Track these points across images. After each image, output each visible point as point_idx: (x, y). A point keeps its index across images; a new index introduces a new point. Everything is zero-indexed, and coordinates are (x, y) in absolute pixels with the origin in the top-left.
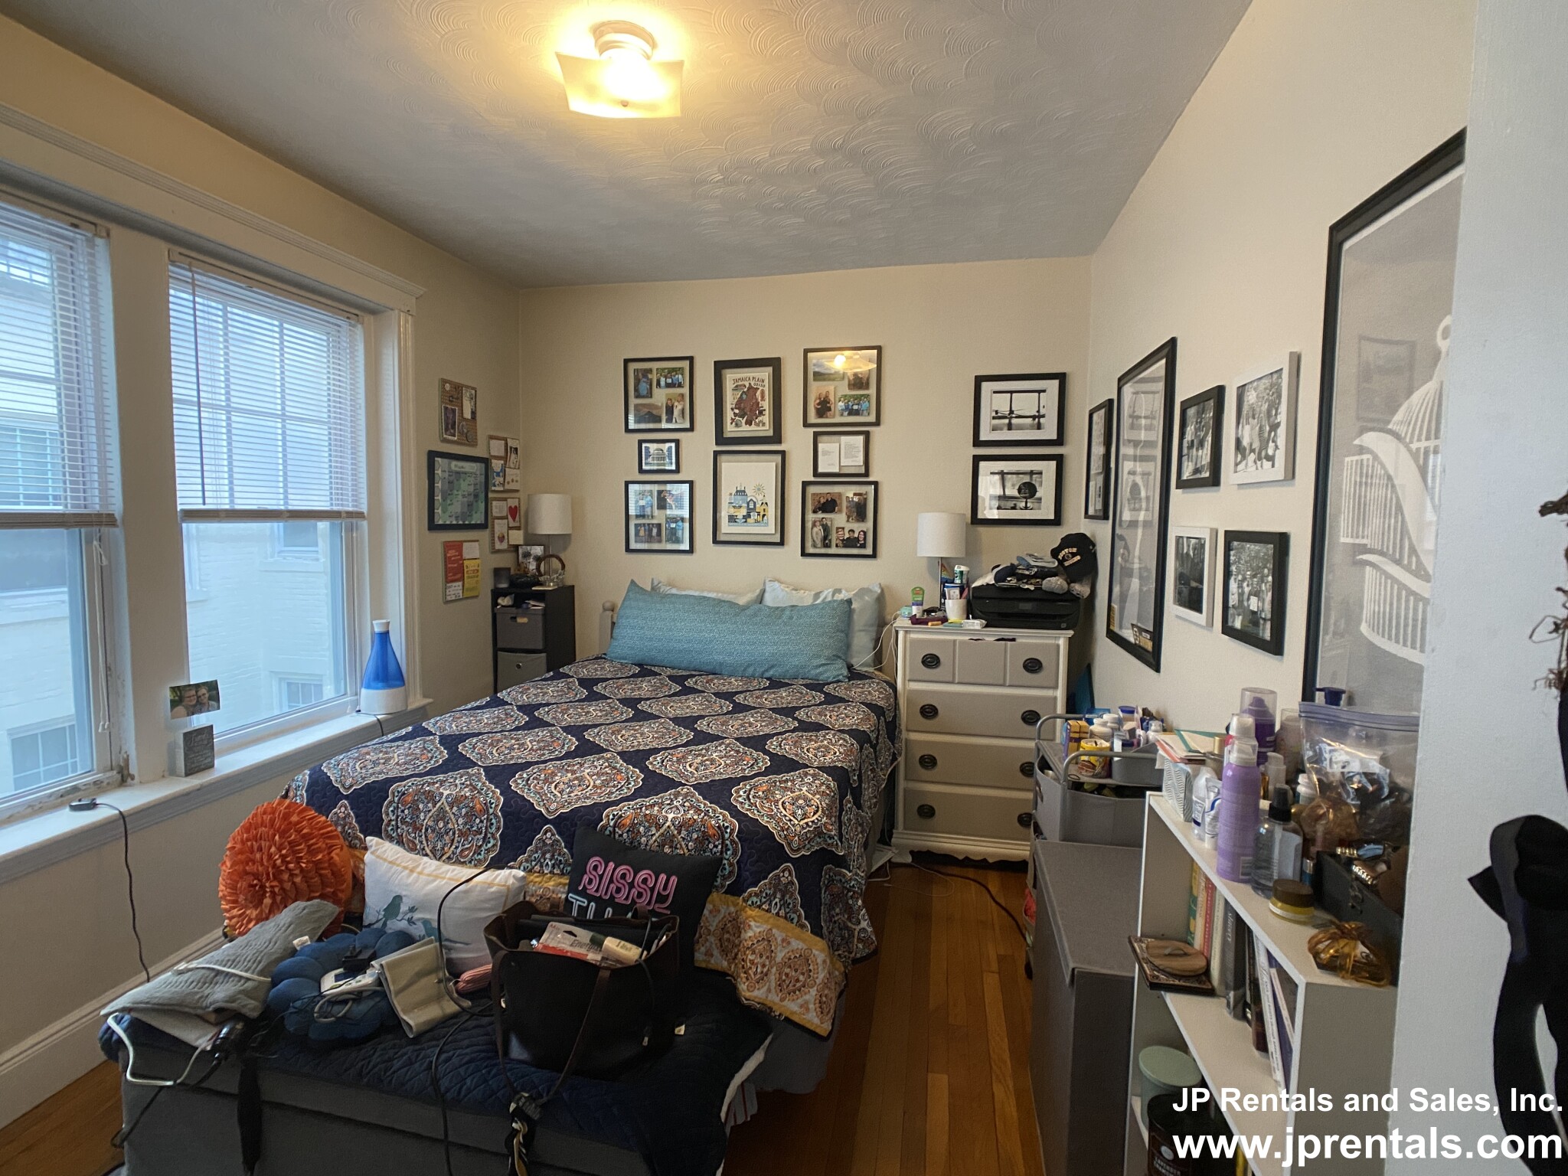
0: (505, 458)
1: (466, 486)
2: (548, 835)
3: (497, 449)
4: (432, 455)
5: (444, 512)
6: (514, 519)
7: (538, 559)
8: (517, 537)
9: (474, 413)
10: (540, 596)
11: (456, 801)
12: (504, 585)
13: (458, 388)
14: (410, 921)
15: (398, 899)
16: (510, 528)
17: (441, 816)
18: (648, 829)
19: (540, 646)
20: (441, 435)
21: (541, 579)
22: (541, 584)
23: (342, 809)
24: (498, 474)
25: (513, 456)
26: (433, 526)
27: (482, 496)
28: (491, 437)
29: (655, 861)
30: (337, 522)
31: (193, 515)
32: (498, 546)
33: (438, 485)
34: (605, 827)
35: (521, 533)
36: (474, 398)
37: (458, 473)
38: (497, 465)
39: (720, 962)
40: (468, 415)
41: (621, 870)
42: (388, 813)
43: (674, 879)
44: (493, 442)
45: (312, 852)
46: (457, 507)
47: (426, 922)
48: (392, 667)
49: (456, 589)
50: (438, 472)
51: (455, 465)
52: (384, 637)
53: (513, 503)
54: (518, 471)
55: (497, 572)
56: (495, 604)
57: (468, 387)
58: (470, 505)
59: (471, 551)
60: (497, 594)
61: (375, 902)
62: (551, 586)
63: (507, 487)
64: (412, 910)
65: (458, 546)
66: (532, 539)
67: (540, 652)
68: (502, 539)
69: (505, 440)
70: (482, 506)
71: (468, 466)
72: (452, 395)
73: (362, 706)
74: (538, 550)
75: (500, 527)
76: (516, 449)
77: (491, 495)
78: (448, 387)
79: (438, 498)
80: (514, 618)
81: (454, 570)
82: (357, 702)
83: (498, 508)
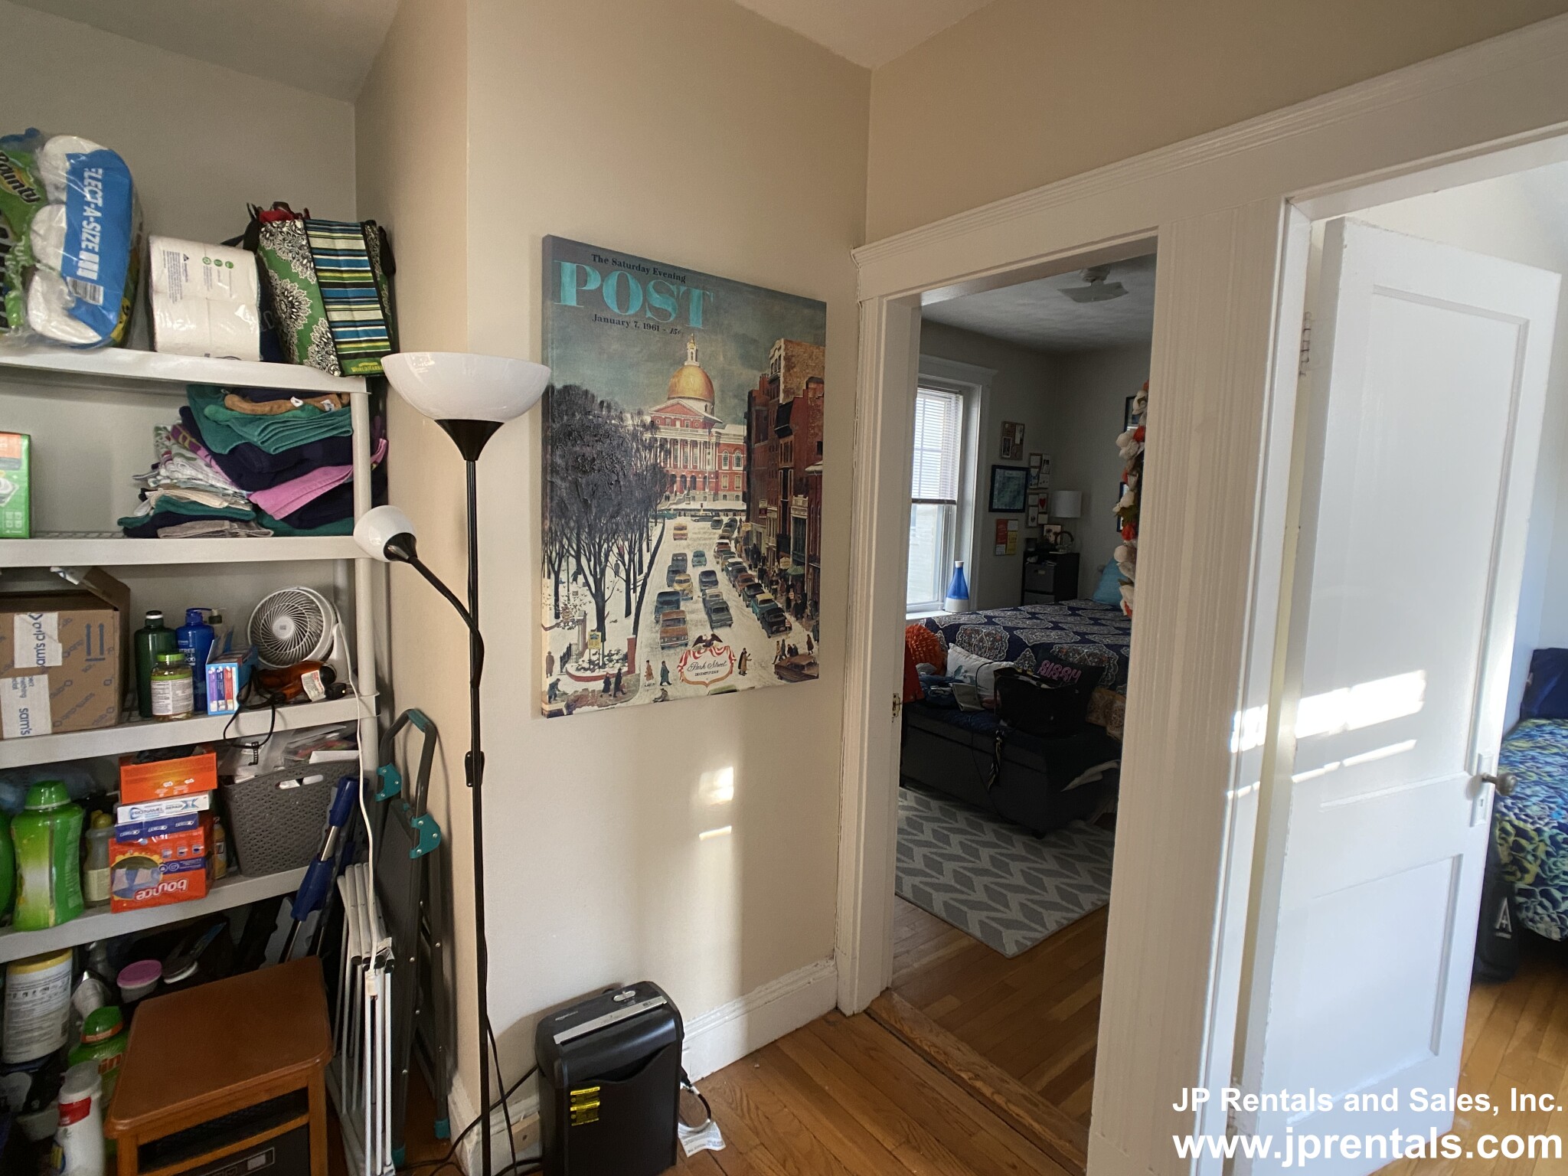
0: (1040, 467)
1: (1013, 486)
2: (1028, 652)
3: (1036, 460)
4: (994, 468)
5: (999, 500)
6: (1043, 507)
7: (1056, 534)
8: (1043, 519)
9: (1022, 440)
10: (1054, 558)
11: (988, 634)
12: (1031, 550)
13: (1013, 425)
14: (965, 677)
15: (961, 667)
16: (1039, 513)
17: (981, 640)
18: (1074, 655)
19: (1051, 591)
20: (1001, 455)
21: (1057, 547)
22: (1056, 550)
23: (940, 634)
24: (1034, 478)
25: (1045, 466)
26: (991, 510)
27: (1023, 492)
28: (1031, 454)
29: (1072, 666)
30: (942, 505)
31: (916, 501)
32: (1030, 524)
33: (997, 485)
34: (1054, 652)
35: (1046, 516)
36: (1023, 431)
37: (1009, 478)
38: (1034, 472)
39: (1101, 722)
40: (1018, 441)
41: (1057, 666)
42: (958, 637)
43: (1080, 672)
44: (1033, 457)
45: (927, 646)
46: (1007, 499)
47: (971, 677)
48: (963, 590)
49: (1001, 548)
50: (997, 477)
51: (1008, 473)
52: (961, 569)
53: (1042, 496)
54: (1048, 476)
55: (1028, 540)
56: (1025, 560)
57: (1019, 424)
58: (1015, 497)
59: (1013, 526)
60: (1027, 555)
61: (951, 669)
62: (1061, 552)
63: (1040, 486)
64: (966, 672)
65: (1005, 522)
66: (1053, 521)
67: (1051, 594)
68: (1033, 519)
69: (1041, 455)
70: (1022, 498)
71: (1014, 473)
72: (1009, 430)
73: (946, 608)
74: (1058, 528)
75: (1033, 512)
76: (1048, 461)
77: (1028, 491)
78: (1007, 426)
79: (996, 493)
80: (1036, 571)
81: (1001, 537)
82: (943, 606)
83: (1032, 500)
